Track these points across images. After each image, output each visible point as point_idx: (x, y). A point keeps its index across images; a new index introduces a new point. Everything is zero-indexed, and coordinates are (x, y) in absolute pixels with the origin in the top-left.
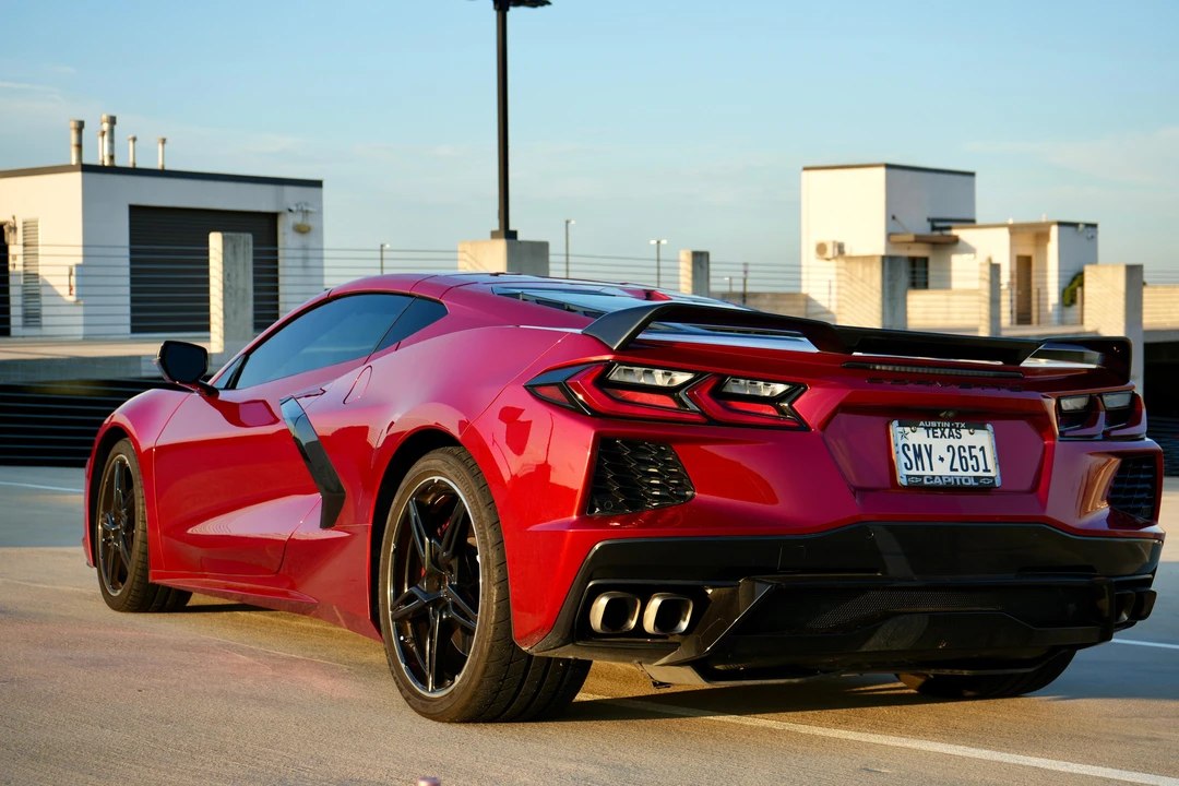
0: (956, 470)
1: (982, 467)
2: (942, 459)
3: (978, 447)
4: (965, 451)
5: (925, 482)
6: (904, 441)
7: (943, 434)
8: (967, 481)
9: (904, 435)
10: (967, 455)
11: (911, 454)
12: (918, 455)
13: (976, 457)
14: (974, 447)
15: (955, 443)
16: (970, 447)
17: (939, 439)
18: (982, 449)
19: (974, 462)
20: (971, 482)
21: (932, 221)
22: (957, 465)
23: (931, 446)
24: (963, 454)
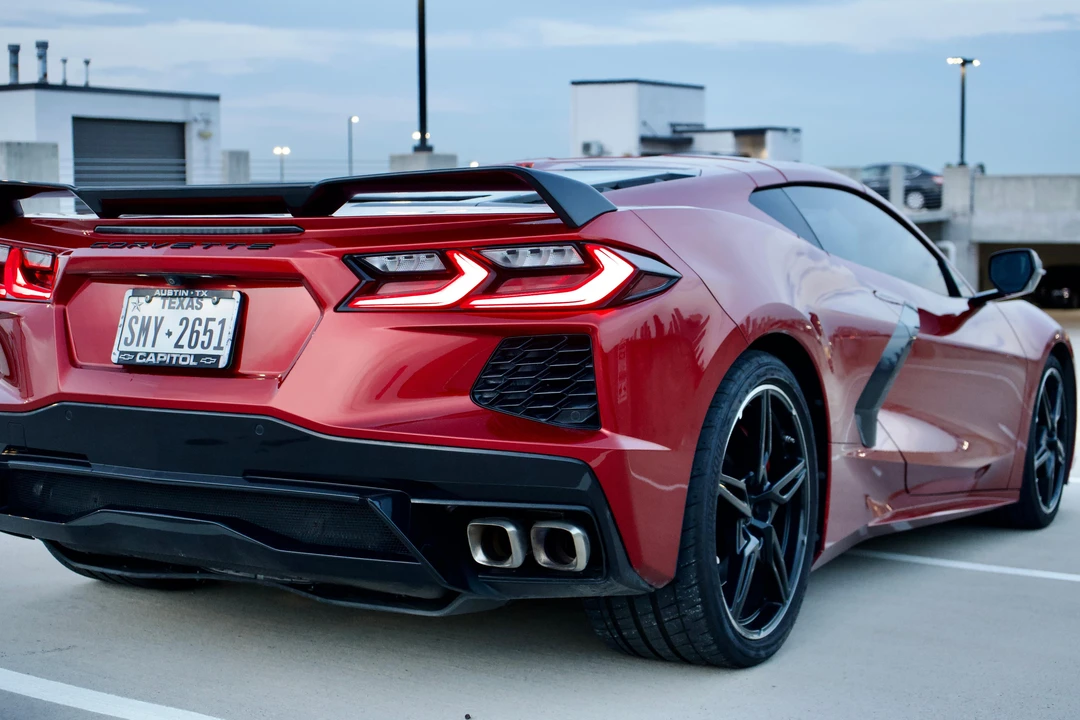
0: (182, 347)
1: (215, 343)
2: (169, 334)
3: (218, 320)
4: (200, 324)
5: (138, 360)
6: (136, 313)
7: (181, 305)
8: (184, 359)
9: (137, 306)
10: (201, 329)
11: (137, 328)
12: (144, 329)
13: (211, 332)
14: (214, 320)
15: (192, 314)
16: (208, 320)
17: (175, 310)
18: (223, 322)
19: (205, 339)
20: (191, 362)
21: (673, 126)
22: (184, 341)
23: (162, 318)
24: (197, 328)
